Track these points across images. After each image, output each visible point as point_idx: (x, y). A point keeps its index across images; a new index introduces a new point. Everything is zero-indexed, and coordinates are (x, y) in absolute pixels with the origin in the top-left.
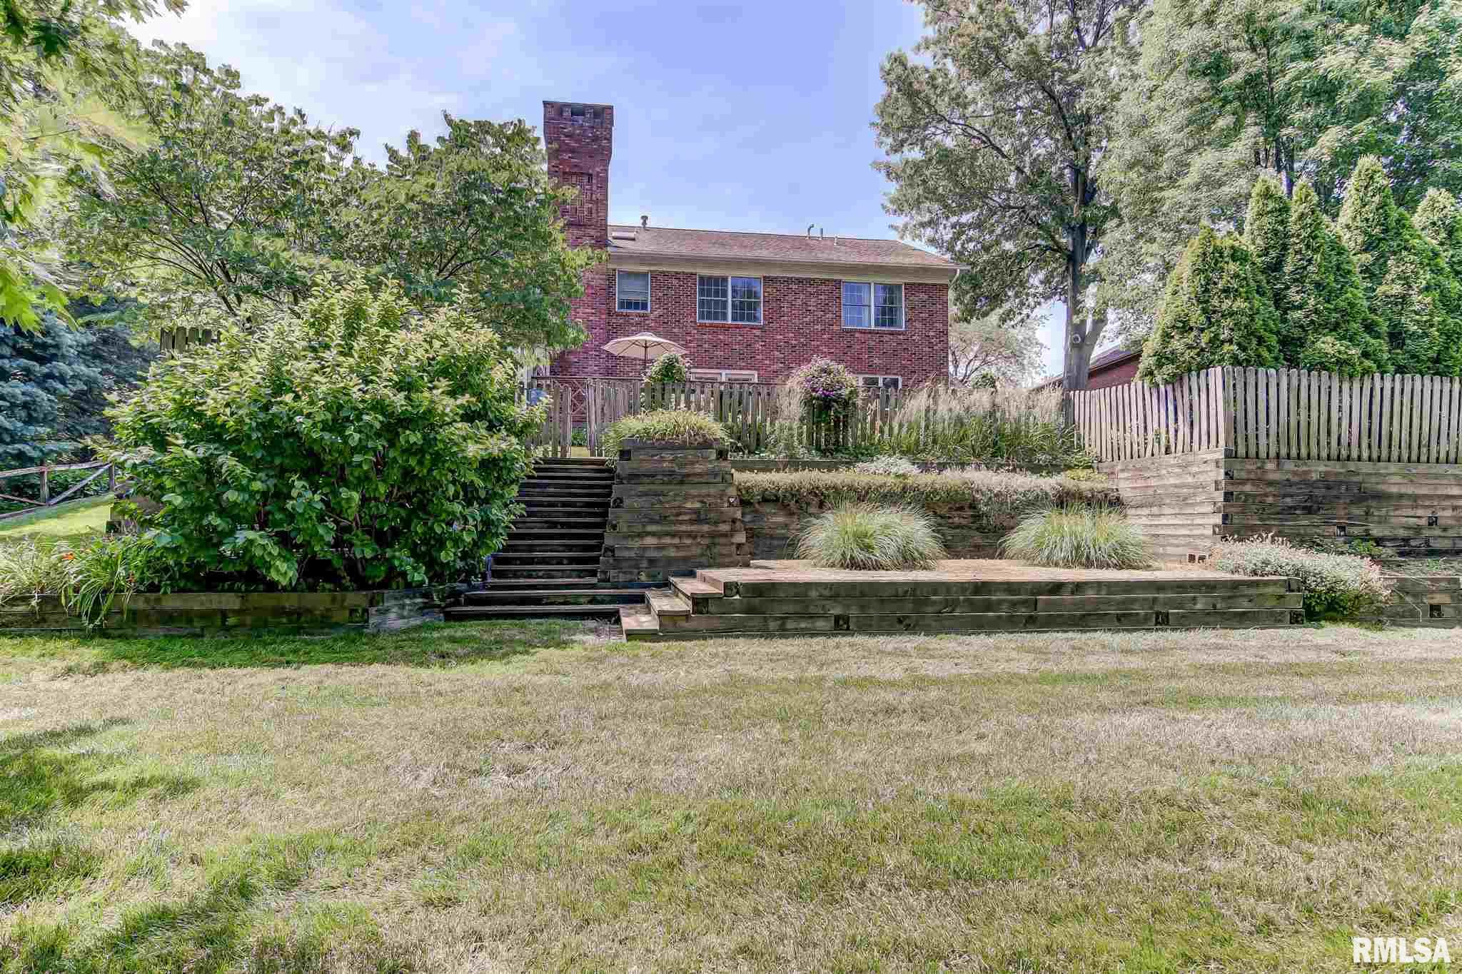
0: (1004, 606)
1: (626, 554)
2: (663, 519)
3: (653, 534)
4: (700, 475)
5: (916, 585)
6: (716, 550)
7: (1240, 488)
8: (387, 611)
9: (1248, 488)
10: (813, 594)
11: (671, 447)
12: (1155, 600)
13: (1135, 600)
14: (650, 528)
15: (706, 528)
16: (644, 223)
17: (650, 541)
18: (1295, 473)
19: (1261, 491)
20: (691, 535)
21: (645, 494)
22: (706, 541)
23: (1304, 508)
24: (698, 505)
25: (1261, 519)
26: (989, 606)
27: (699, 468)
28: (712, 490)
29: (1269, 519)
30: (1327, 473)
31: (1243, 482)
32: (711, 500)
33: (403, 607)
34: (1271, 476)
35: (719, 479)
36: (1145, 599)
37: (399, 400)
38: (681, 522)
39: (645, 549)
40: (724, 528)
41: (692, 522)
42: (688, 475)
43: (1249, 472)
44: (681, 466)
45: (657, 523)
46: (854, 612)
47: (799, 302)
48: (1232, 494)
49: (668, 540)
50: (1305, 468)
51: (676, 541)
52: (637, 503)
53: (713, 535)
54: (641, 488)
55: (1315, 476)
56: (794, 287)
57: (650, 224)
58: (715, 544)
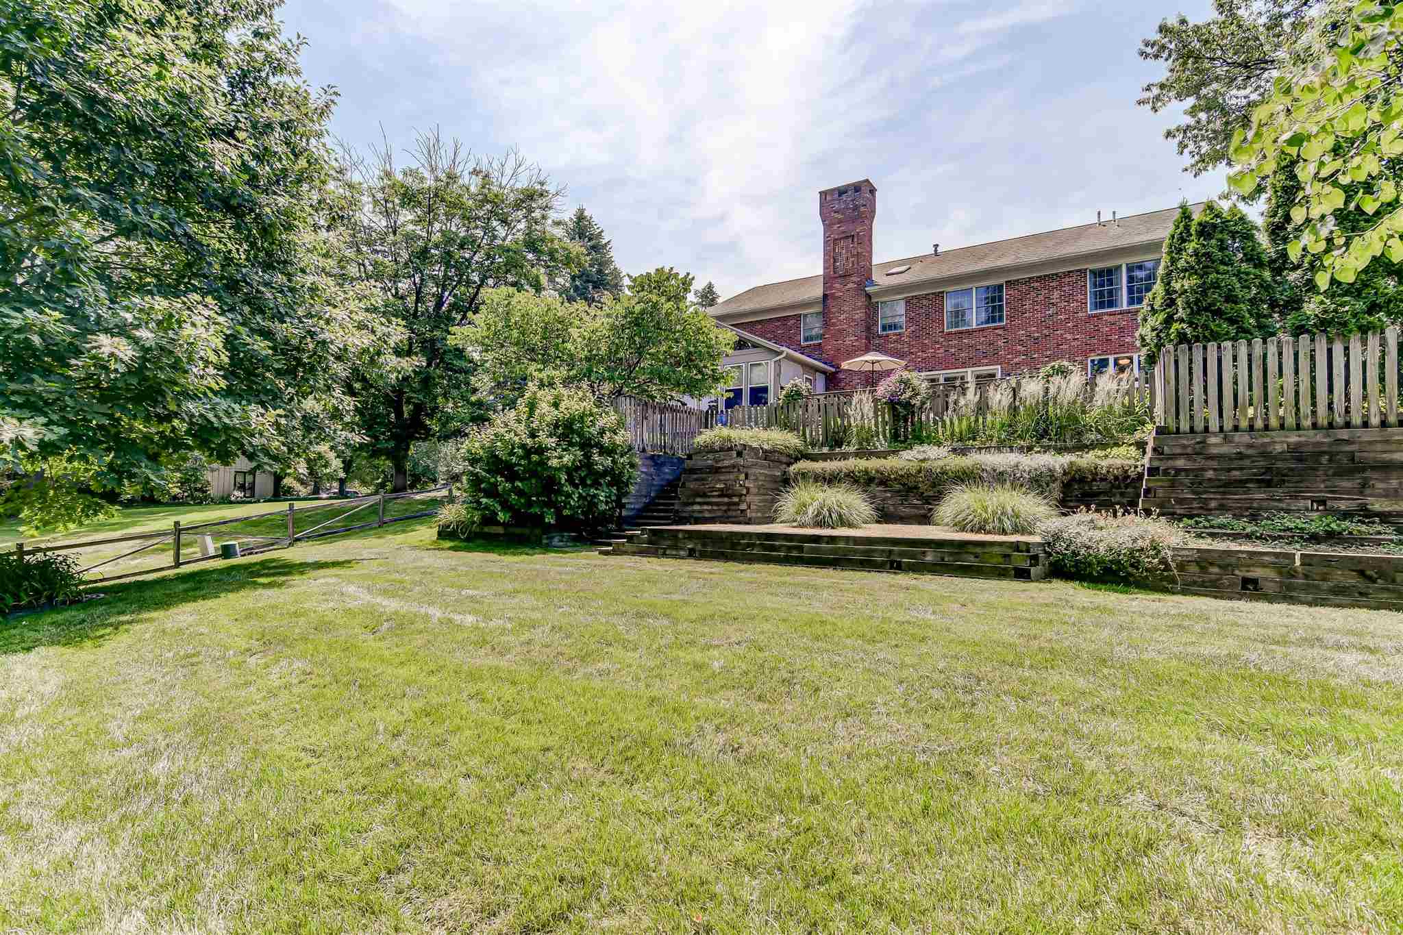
0: (783, 549)
1: (684, 515)
2: (704, 495)
3: (699, 503)
4: (726, 467)
5: (732, 534)
6: (730, 513)
7: (1170, 463)
8: (553, 537)
9: (1180, 463)
10: (680, 536)
11: (712, 451)
12: (890, 551)
13: (876, 550)
14: (698, 500)
15: (726, 500)
16: (936, 250)
17: (697, 507)
18: (1250, 446)
19: (1196, 466)
20: (717, 504)
21: (696, 480)
22: (724, 508)
23: (1258, 481)
24: (722, 486)
25: (1194, 493)
26: (773, 548)
27: (726, 463)
28: (732, 477)
29: (1206, 492)
30: (1299, 445)
31: (1174, 457)
32: (730, 482)
33: (563, 536)
34: (1215, 451)
35: (736, 470)
36: (883, 551)
37: (529, 441)
38: (713, 496)
39: (694, 511)
40: (736, 499)
41: (719, 496)
42: (720, 468)
43: (1185, 447)
44: (717, 462)
45: (701, 496)
46: (699, 547)
47: (1041, 297)
48: (1157, 469)
49: (705, 507)
50: (1266, 440)
51: (710, 507)
52: (692, 485)
53: (729, 504)
54: (695, 476)
55: (1279, 448)
56: (1036, 284)
57: (940, 250)
58: (729, 510)
